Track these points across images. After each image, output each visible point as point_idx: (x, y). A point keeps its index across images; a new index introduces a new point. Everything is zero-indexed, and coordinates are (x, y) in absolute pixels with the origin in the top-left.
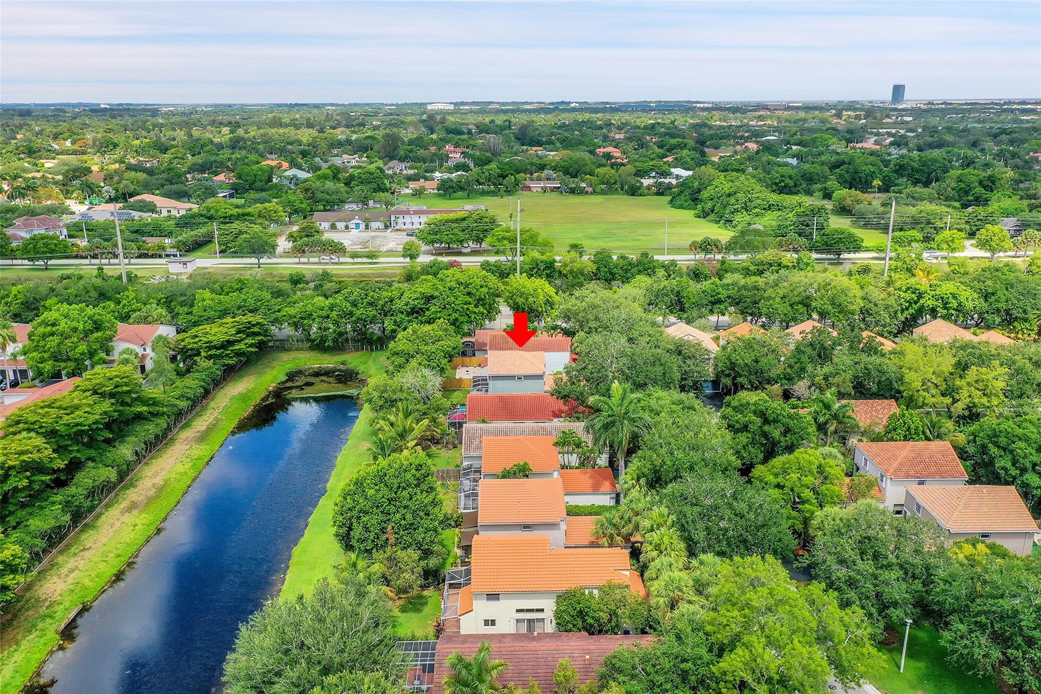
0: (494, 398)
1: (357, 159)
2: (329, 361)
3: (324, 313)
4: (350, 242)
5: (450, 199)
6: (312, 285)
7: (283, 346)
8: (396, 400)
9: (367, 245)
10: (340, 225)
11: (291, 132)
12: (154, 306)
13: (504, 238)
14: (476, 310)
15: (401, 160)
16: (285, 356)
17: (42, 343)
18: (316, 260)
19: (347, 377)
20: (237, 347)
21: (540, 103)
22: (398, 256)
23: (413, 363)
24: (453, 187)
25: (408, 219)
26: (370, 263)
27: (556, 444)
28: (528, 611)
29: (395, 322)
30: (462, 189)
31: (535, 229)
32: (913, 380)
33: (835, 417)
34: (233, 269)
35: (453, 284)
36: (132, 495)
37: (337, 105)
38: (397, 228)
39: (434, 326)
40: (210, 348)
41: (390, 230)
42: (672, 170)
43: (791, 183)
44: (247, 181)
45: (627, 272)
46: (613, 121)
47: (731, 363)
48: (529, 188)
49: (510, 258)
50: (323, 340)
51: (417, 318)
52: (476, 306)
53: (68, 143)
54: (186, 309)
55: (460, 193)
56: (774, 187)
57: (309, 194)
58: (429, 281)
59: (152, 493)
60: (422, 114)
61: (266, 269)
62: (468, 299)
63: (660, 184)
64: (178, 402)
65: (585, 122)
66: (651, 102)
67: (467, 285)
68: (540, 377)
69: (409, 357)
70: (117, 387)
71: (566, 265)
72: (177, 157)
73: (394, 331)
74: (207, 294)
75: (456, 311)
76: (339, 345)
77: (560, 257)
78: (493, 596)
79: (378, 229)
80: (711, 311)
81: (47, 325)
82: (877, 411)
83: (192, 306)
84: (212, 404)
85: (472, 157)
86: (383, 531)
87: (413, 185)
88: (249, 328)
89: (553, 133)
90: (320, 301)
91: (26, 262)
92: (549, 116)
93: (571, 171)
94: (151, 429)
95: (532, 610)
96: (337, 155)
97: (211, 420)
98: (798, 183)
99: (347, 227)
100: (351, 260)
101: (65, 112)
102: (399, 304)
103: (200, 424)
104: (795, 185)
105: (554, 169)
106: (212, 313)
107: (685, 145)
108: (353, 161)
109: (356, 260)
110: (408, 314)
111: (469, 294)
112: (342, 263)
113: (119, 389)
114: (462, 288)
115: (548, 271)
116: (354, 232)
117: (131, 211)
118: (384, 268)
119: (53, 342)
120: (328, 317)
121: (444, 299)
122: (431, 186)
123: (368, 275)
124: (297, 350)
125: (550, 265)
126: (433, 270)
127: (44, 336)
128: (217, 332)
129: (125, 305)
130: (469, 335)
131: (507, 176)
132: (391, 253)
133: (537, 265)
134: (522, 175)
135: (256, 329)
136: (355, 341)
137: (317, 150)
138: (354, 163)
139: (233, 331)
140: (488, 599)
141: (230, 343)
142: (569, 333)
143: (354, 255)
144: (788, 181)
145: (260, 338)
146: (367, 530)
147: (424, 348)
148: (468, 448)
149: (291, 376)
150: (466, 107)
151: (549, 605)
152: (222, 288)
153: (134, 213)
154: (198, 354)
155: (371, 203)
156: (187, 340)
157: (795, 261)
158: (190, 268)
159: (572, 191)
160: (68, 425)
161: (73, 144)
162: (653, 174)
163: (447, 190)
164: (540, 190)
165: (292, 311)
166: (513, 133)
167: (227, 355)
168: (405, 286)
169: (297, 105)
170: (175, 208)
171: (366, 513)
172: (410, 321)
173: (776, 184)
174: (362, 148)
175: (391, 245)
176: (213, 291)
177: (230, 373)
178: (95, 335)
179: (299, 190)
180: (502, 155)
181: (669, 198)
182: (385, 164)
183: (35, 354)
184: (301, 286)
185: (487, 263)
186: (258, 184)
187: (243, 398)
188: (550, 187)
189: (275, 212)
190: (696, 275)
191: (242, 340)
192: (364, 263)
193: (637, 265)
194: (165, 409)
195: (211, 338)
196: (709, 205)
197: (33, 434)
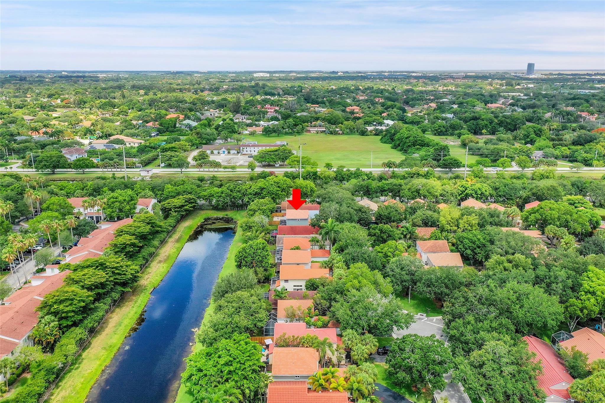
0: (288, 227)
1: (218, 112)
2: (220, 214)
3: (219, 195)
4: (221, 161)
5: (269, 137)
6: (209, 182)
7: (201, 208)
8: (252, 227)
9: (229, 162)
10: (216, 152)
11: (179, 95)
12: (148, 191)
13: (295, 161)
14: (282, 193)
15: (242, 114)
16: (202, 212)
17: (112, 205)
18: (207, 170)
19: (228, 220)
20: (185, 208)
21: (320, 72)
22: (246, 168)
23: (257, 213)
24: (270, 131)
25: (248, 149)
26: (233, 172)
27: (310, 241)
28: (297, 286)
29: (249, 198)
30: (275, 131)
31: (309, 156)
32: (443, 221)
33: (410, 233)
34: (169, 174)
35: (272, 183)
36: (158, 258)
37: (201, 73)
38: (243, 153)
39: (265, 199)
40: (175, 208)
41: (240, 154)
42: (385, 121)
43: (444, 130)
44: (164, 127)
45: (349, 177)
46: (360, 87)
47: (380, 214)
48: (309, 131)
49: (298, 169)
50: (218, 205)
51: (258, 196)
52: (282, 192)
53: (59, 101)
54: (160, 192)
55: (274, 134)
56: (436, 132)
57: (199, 136)
58: (263, 181)
59: (165, 258)
60: (251, 80)
61: (185, 174)
62: (278, 189)
63: (377, 130)
64: (168, 227)
65: (344, 88)
66: (385, 72)
67: (278, 183)
68: (306, 219)
69: (255, 211)
70: (150, 220)
71: (322, 174)
72: (123, 111)
73: (248, 202)
74: (169, 186)
75: (273, 194)
76: (224, 208)
77: (320, 169)
78: (286, 281)
79: (234, 154)
80: (382, 195)
81: (114, 198)
82: (428, 231)
83: (163, 191)
84: (178, 230)
85: (280, 113)
86: (252, 263)
87: (250, 129)
88: (189, 200)
89: (325, 96)
90: (216, 189)
91: (74, 170)
92: (325, 82)
93: (332, 121)
94: (162, 236)
95: (298, 286)
96: (207, 110)
97: (179, 235)
98: (447, 130)
99: (219, 153)
100: (223, 170)
101: (44, 78)
102: (249, 191)
103: (176, 236)
104: (446, 131)
105: (324, 120)
106: (173, 194)
107: (395, 106)
108: (216, 113)
109: (226, 170)
110: (254, 195)
111: (279, 187)
112: (219, 171)
113: (151, 221)
114: (276, 184)
115: (314, 176)
116: (223, 155)
117: (113, 145)
118: (239, 174)
119: (117, 204)
120: (221, 196)
121: (268, 189)
122: (259, 130)
123: (232, 177)
124: (207, 209)
125: (315, 174)
126: (263, 176)
127: (113, 203)
128: (177, 202)
129: (136, 191)
130: (279, 204)
131: (298, 125)
132: (241, 166)
133: (309, 173)
134: (306, 124)
135: (192, 201)
136: (230, 206)
137: (196, 107)
138: (216, 115)
139: (184, 201)
140: (285, 282)
141: (183, 206)
142: (319, 203)
143: (225, 168)
144: (442, 129)
145: (194, 204)
146: (247, 262)
147: (261, 208)
148: (279, 244)
149: (206, 220)
150: (277, 75)
151: (303, 283)
152: (175, 184)
153: (115, 145)
154: (171, 210)
155: (229, 140)
156: (166, 205)
157: (426, 172)
158: (150, 174)
159: (331, 133)
160: (139, 233)
161: (62, 101)
162: (375, 123)
163: (268, 132)
164: (315, 132)
165: (205, 193)
166: (303, 95)
167: (182, 211)
168: (251, 183)
169: (178, 73)
170: (133, 142)
171: (246, 257)
172: (254, 198)
173: (436, 130)
174: (220, 106)
175: (241, 163)
176: (171, 185)
177: (183, 218)
178: (132, 202)
179: (194, 134)
180: (296, 111)
181: (380, 137)
182: (234, 116)
183: (109, 210)
184: (204, 182)
185: (287, 172)
186: (170, 129)
187: (190, 227)
188: (320, 131)
189: (185, 146)
190: (381, 178)
191: (187, 205)
192: (230, 172)
193: (354, 174)
194: (165, 230)
195: (176, 204)
196: (398, 142)
197: (128, 235)
